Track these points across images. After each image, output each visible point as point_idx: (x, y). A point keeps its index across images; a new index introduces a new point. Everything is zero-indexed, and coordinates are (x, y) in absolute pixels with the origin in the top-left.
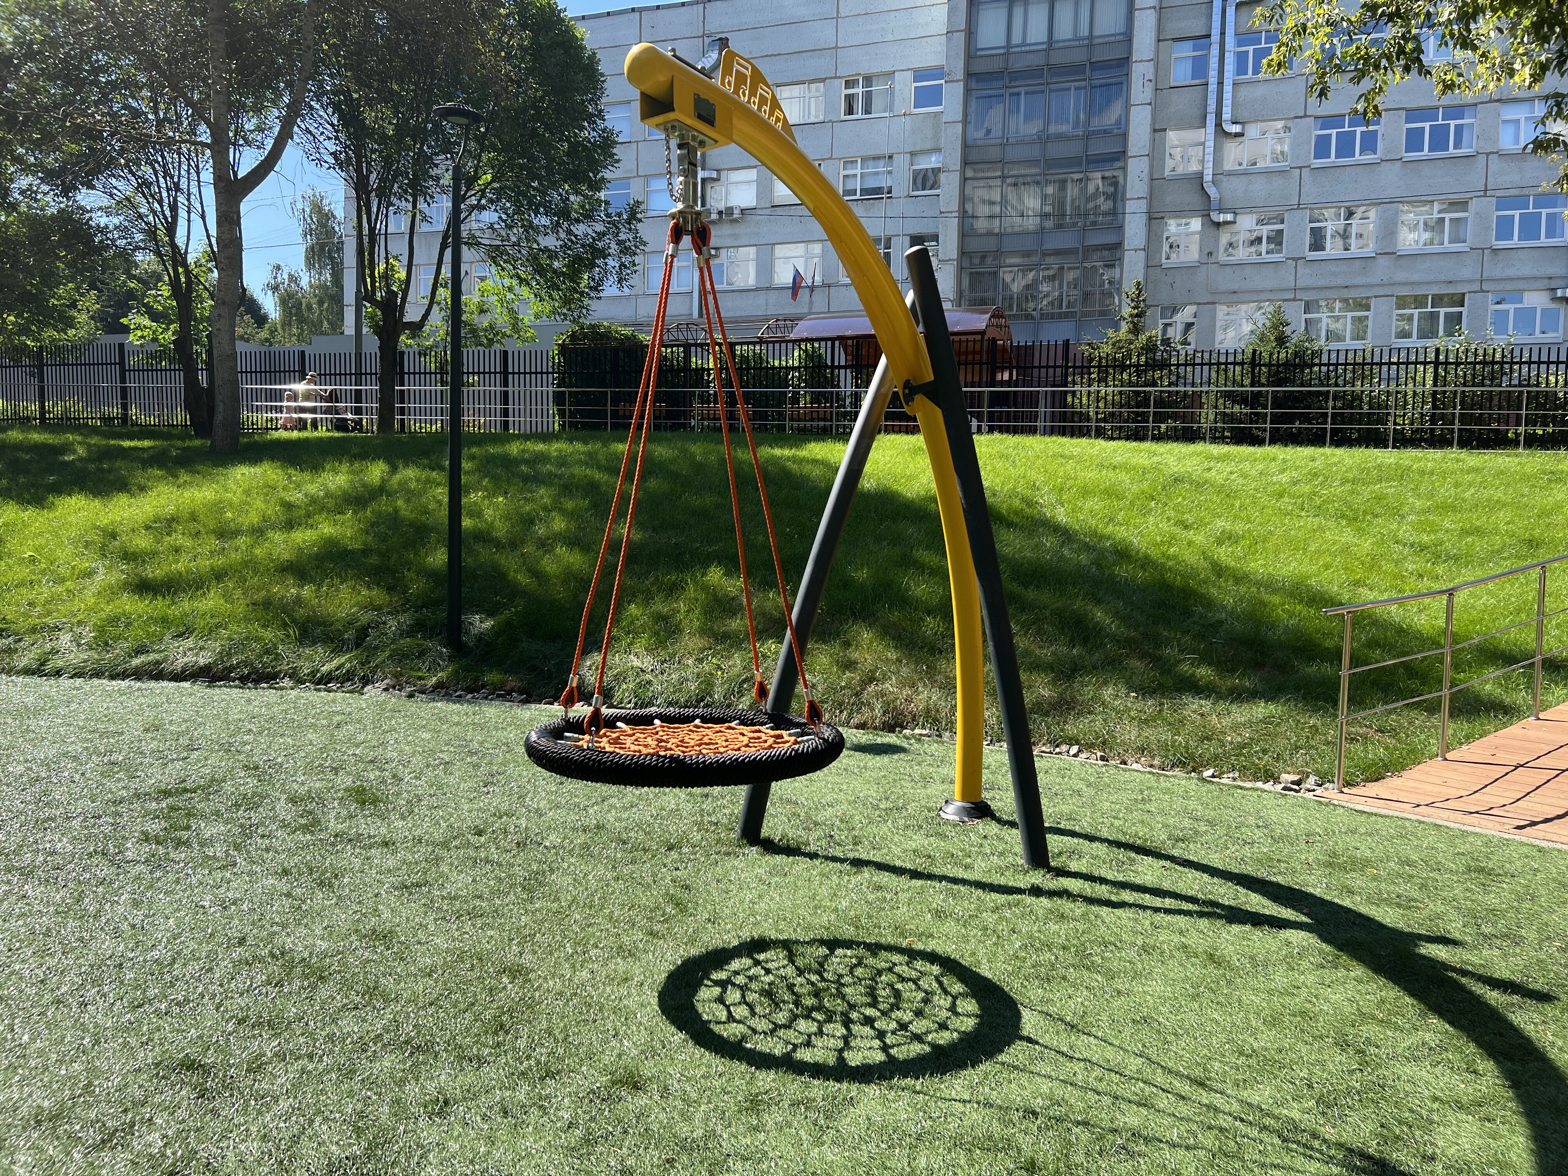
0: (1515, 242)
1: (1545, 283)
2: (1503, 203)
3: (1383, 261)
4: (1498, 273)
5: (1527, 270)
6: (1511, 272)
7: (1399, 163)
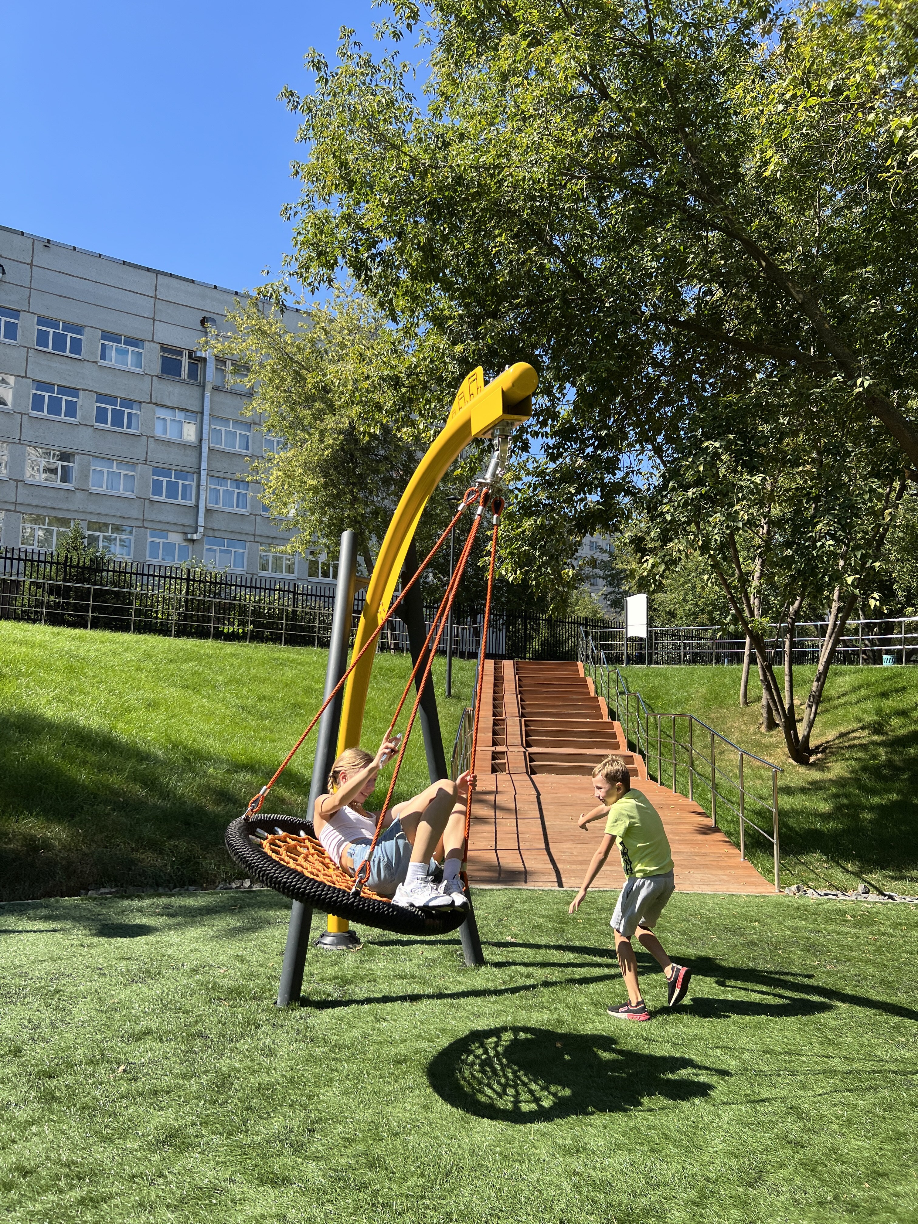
0: (163, 498)
1: (180, 529)
2: (157, 471)
3: (79, 494)
4: (153, 517)
5: (171, 518)
6: (162, 518)
7: (91, 429)
